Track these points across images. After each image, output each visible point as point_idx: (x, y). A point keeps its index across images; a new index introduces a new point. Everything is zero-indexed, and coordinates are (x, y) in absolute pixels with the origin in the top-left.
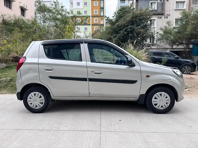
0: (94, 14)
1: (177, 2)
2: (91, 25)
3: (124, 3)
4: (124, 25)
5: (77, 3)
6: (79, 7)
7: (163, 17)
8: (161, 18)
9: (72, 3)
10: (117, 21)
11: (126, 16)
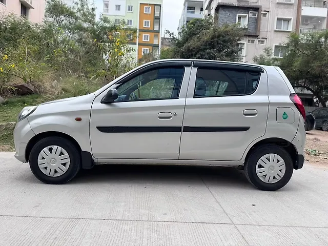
0: (144, 26)
1: (278, 19)
2: (137, 44)
3: (193, 13)
4: (197, 48)
5: (117, 6)
6: (118, 13)
7: (256, 41)
8: (253, 42)
9: (107, 5)
10: (186, 40)
11: (201, 34)
